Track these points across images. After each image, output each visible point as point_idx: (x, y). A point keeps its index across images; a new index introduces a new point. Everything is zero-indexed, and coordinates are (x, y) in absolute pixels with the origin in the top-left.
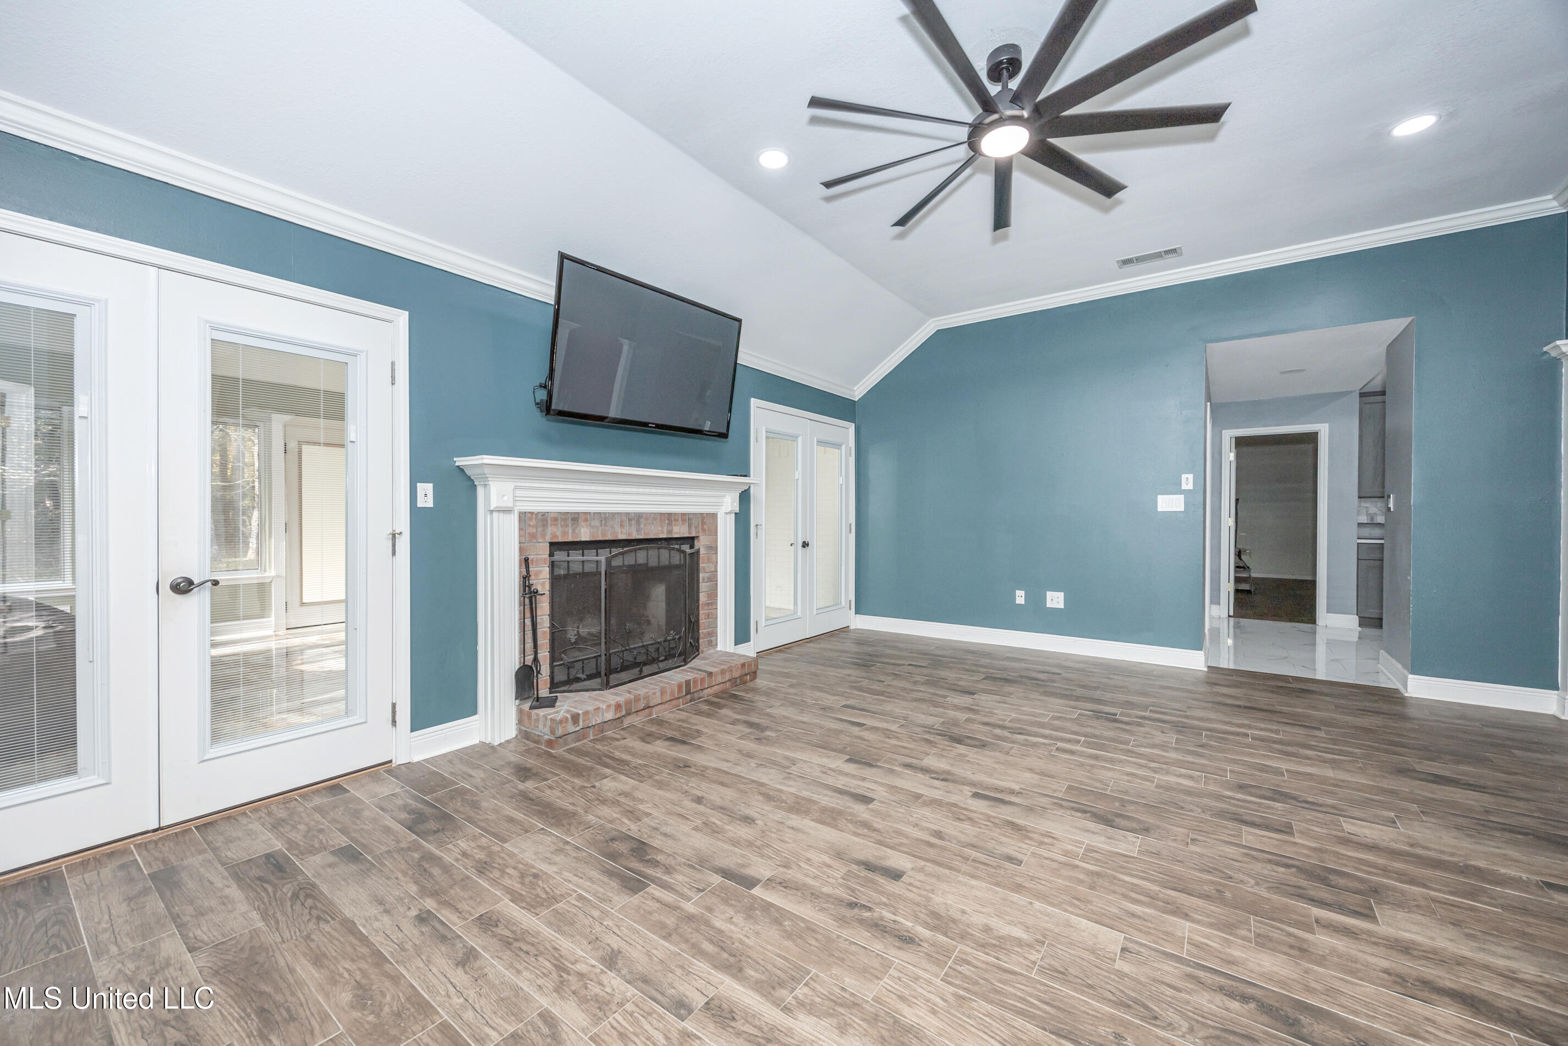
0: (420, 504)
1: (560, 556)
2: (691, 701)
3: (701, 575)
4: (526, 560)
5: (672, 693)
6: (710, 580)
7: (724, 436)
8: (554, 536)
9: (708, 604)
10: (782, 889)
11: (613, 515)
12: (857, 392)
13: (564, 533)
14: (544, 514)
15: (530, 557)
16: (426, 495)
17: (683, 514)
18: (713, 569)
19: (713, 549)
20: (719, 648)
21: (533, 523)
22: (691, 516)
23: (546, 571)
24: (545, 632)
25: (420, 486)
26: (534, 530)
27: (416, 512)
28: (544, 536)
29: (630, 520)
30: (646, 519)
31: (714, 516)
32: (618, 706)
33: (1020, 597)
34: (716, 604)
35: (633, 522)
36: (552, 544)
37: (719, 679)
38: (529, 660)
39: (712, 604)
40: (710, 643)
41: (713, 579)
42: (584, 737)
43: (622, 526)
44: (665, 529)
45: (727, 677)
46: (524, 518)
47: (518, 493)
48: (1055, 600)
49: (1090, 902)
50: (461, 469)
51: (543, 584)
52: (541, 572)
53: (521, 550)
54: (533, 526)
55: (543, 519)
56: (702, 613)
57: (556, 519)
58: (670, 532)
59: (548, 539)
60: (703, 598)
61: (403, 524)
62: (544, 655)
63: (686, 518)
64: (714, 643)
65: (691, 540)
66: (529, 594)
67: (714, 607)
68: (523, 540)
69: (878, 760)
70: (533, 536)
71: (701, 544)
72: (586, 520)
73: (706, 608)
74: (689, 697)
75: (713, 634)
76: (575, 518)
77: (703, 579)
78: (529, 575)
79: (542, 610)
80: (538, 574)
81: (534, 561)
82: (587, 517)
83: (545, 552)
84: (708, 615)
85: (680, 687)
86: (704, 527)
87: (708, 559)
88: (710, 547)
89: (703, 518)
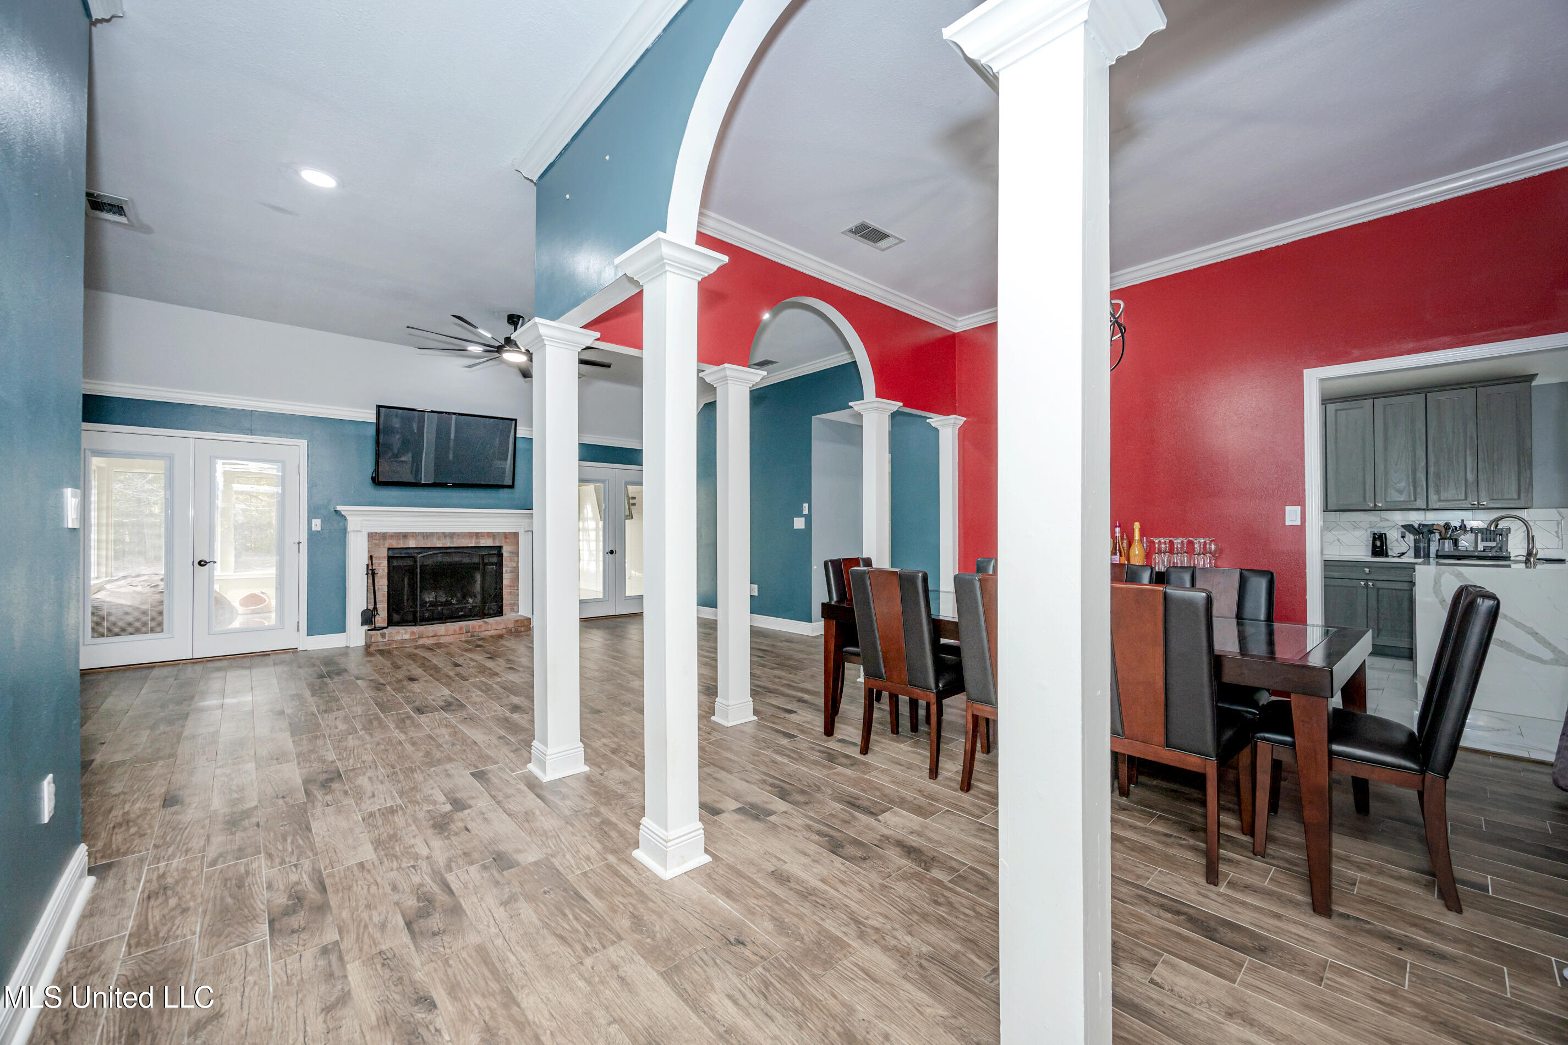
0: (314, 529)
2: (468, 636)
3: (504, 570)
4: (371, 557)
5: (455, 631)
6: (512, 572)
7: (510, 487)
8: (391, 544)
9: (510, 587)
11: (432, 534)
13: (397, 543)
14: (384, 534)
15: (374, 556)
16: (317, 525)
17: (486, 533)
18: (514, 566)
19: (515, 554)
20: (518, 613)
21: (377, 538)
22: (495, 534)
23: (385, 563)
24: (384, 594)
25: (313, 520)
26: (378, 542)
27: (312, 535)
28: (384, 544)
29: (444, 536)
30: (458, 536)
31: (514, 534)
32: (413, 634)
34: (518, 587)
36: (389, 549)
37: (494, 627)
38: (371, 607)
39: (514, 586)
40: (511, 611)
41: (515, 571)
42: (389, 644)
43: (439, 540)
44: (473, 541)
45: (502, 626)
46: (371, 536)
47: (367, 523)
50: (336, 511)
51: (383, 570)
52: (382, 562)
53: (369, 552)
54: (377, 540)
55: (384, 536)
56: (506, 591)
57: (392, 536)
58: (478, 543)
59: (387, 546)
60: (506, 582)
61: (304, 538)
62: (382, 605)
63: (492, 536)
64: (515, 610)
65: (500, 548)
66: (372, 573)
67: (516, 588)
68: (370, 546)
70: (377, 545)
71: (505, 551)
72: (413, 536)
74: (469, 634)
75: (515, 604)
76: (405, 536)
77: (506, 572)
78: (372, 564)
79: (382, 583)
80: (379, 564)
81: (376, 557)
82: (414, 535)
83: (384, 553)
84: (511, 592)
85: (461, 628)
86: (508, 540)
87: (511, 559)
88: (513, 552)
89: (506, 535)
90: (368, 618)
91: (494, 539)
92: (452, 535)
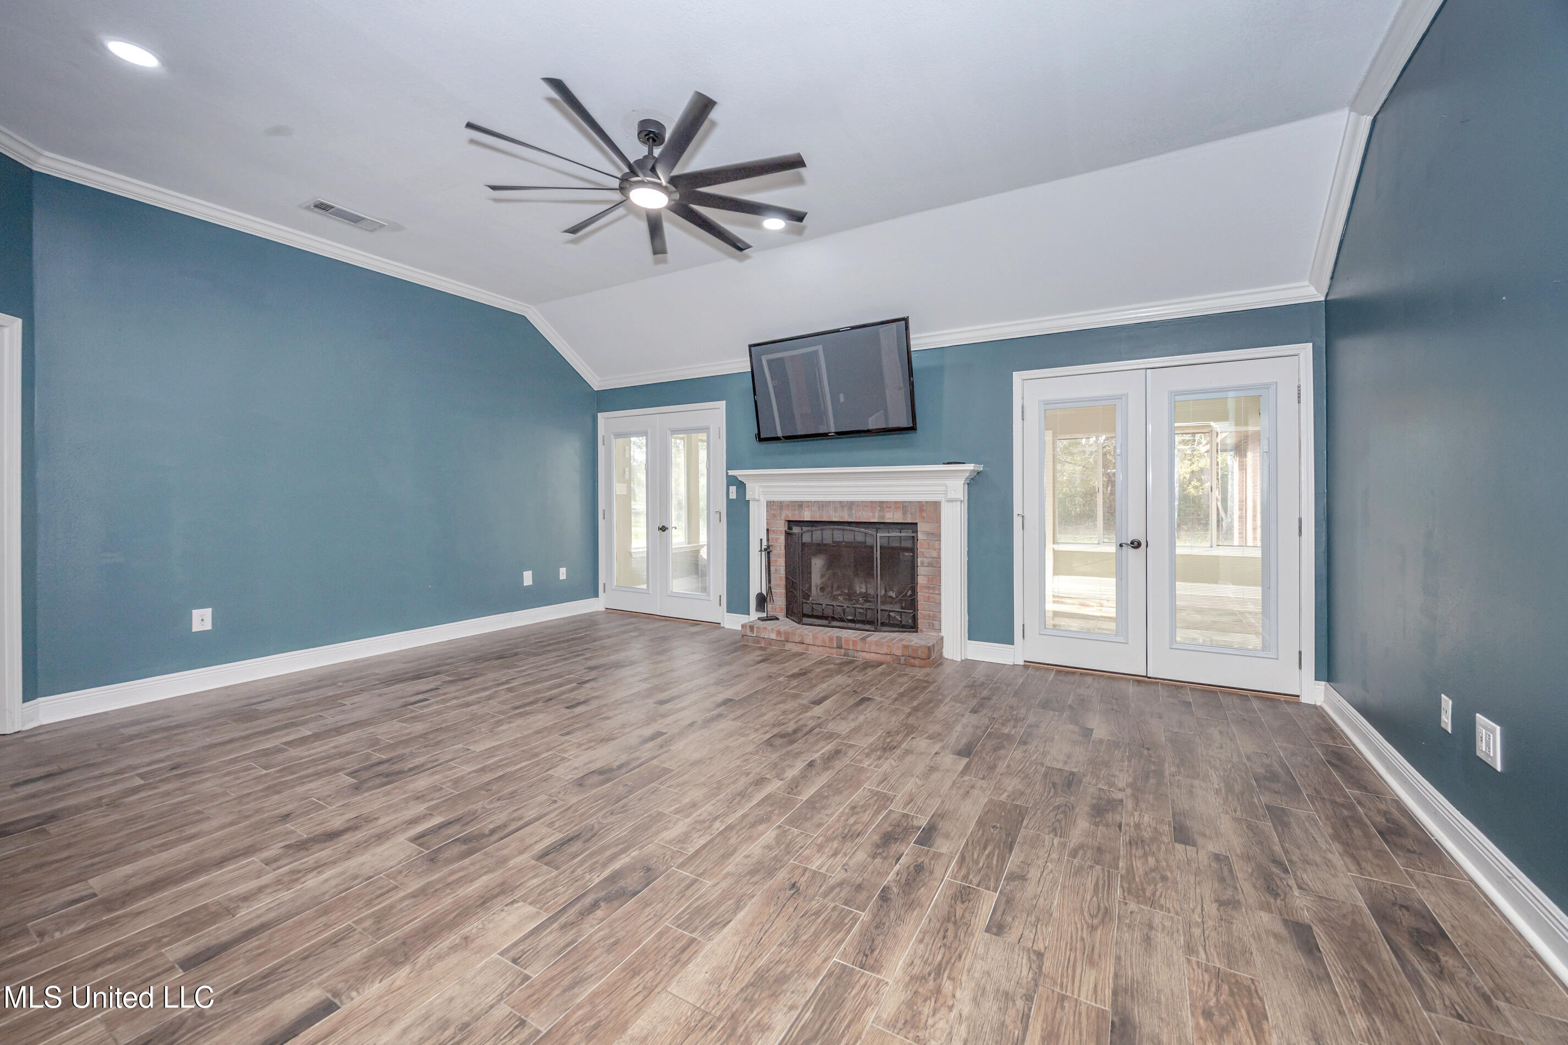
0: (730, 497)
1: (796, 530)
3: (920, 559)
4: (769, 531)
6: (930, 565)
7: (912, 431)
8: (787, 516)
9: (929, 588)
11: (828, 503)
13: (795, 515)
14: (781, 502)
15: (772, 529)
16: (731, 493)
17: (896, 502)
18: (935, 554)
19: (936, 536)
21: (776, 508)
22: (907, 504)
23: (782, 538)
24: (781, 577)
25: (731, 488)
26: (776, 512)
27: (729, 501)
28: (781, 516)
29: (843, 507)
30: (858, 506)
31: (936, 504)
34: (940, 590)
35: (846, 509)
36: (786, 521)
39: (934, 589)
40: (932, 626)
41: (936, 564)
42: (758, 642)
43: (836, 511)
44: (877, 514)
46: (770, 504)
47: (764, 491)
51: (780, 546)
52: (779, 538)
53: (767, 523)
54: (776, 510)
55: (781, 505)
56: (921, 595)
57: (788, 506)
58: (883, 517)
60: (921, 580)
61: (724, 508)
62: (780, 592)
63: (903, 506)
64: (937, 626)
65: (914, 526)
67: (937, 592)
68: (769, 517)
70: (774, 516)
71: (921, 530)
72: (808, 507)
73: (927, 591)
75: (935, 619)
76: (800, 505)
77: (922, 563)
79: (779, 565)
80: (777, 539)
81: (774, 531)
82: (809, 504)
83: (782, 527)
84: (929, 598)
85: (831, 639)
86: (924, 514)
87: (929, 544)
88: (932, 534)
89: (921, 506)
91: (905, 513)
92: (851, 505)
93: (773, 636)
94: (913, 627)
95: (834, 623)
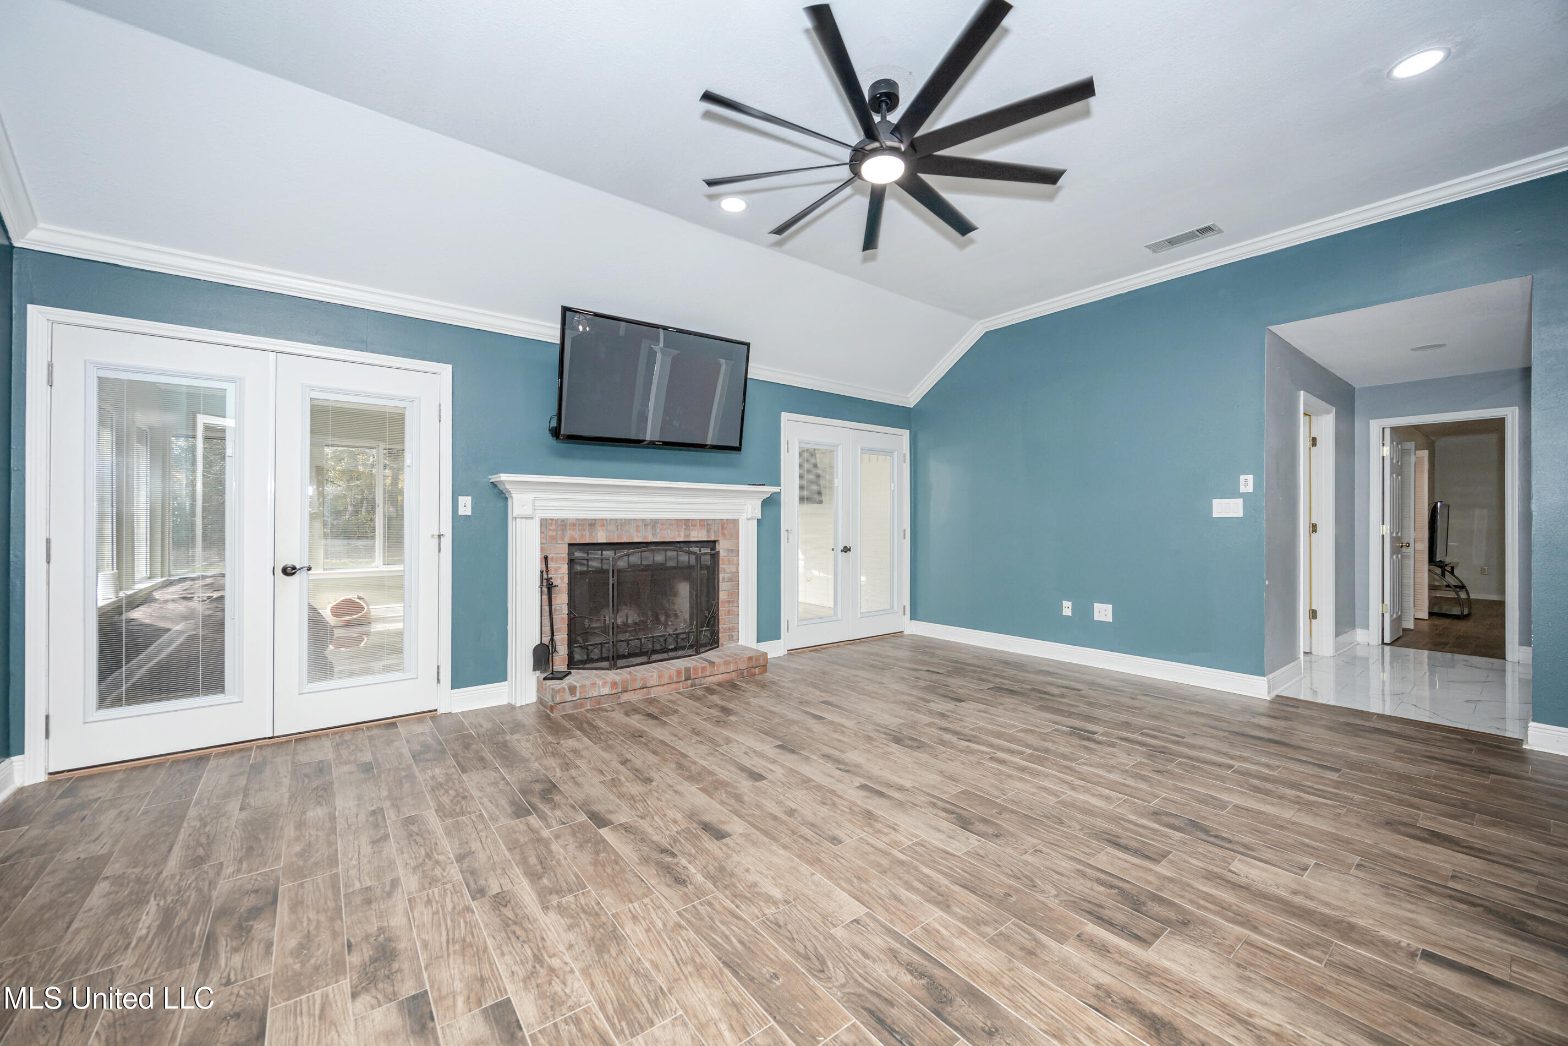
0: (461, 512)
1: (578, 554)
2: (692, 686)
3: (721, 576)
4: (546, 558)
5: (670, 677)
6: (730, 580)
7: (738, 449)
8: (572, 538)
9: (729, 602)
10: (624, 832)
11: (629, 521)
12: (911, 399)
13: (582, 536)
14: (563, 520)
15: (550, 556)
16: (466, 505)
17: (701, 520)
18: (734, 570)
19: (735, 551)
20: (740, 643)
21: (553, 527)
22: (711, 522)
23: (564, 568)
24: (563, 618)
25: (462, 500)
26: (554, 533)
27: (457, 519)
28: (563, 538)
29: (646, 525)
30: (662, 524)
31: (735, 522)
32: (614, 684)
33: (1067, 608)
34: (738, 602)
35: (650, 527)
36: (570, 545)
37: (722, 669)
38: (546, 640)
39: (733, 602)
40: (731, 638)
41: (735, 578)
42: (582, 706)
43: (638, 531)
44: (682, 534)
45: (732, 668)
46: (544, 523)
47: (538, 503)
48: (1103, 612)
49: (867, 881)
50: (494, 485)
51: (562, 578)
52: (560, 568)
53: (542, 549)
54: (553, 530)
55: (563, 524)
56: (722, 610)
57: (574, 525)
58: (688, 536)
59: (567, 541)
60: (723, 596)
61: (447, 530)
62: (562, 638)
63: (705, 524)
64: (735, 638)
65: (713, 543)
66: (548, 586)
67: (735, 605)
68: (544, 541)
69: (803, 749)
70: (553, 538)
71: (722, 547)
72: (603, 525)
73: (727, 605)
74: (689, 682)
75: (734, 629)
76: (592, 524)
77: (723, 579)
78: (547, 571)
79: (561, 600)
80: (556, 570)
81: (552, 559)
82: (604, 522)
83: (563, 552)
84: (729, 611)
85: (679, 673)
86: (725, 532)
87: (729, 561)
88: (732, 550)
89: (723, 524)
90: (542, 656)
91: (705, 529)
92: (654, 523)
93: (606, 690)
94: (714, 642)
95: (654, 657)
